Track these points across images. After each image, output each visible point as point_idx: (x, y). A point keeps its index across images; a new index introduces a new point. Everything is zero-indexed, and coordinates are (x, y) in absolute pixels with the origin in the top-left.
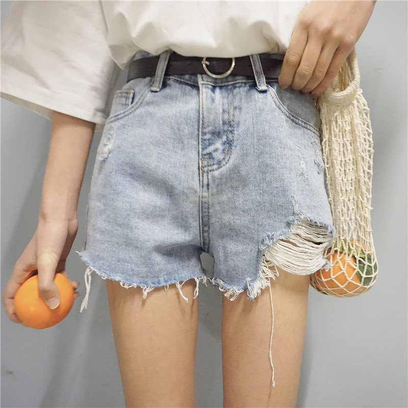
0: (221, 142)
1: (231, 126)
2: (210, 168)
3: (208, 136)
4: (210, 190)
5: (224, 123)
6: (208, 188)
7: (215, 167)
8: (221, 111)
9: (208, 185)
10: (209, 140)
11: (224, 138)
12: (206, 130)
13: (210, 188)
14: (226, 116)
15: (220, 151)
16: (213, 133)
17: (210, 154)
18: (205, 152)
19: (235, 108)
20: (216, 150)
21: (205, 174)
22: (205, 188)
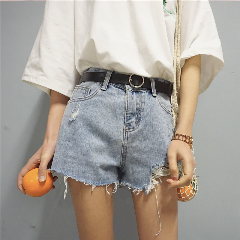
0: (135, 118)
1: (140, 111)
2: (129, 130)
3: (129, 115)
4: (128, 140)
5: (137, 109)
6: (127, 140)
7: (132, 130)
8: (136, 104)
9: (128, 138)
10: (129, 117)
11: (136, 116)
12: (129, 112)
13: (128, 139)
14: (138, 106)
15: (134, 122)
16: (132, 114)
17: (129, 123)
18: (127, 123)
19: (142, 103)
20: (132, 122)
21: (127, 133)
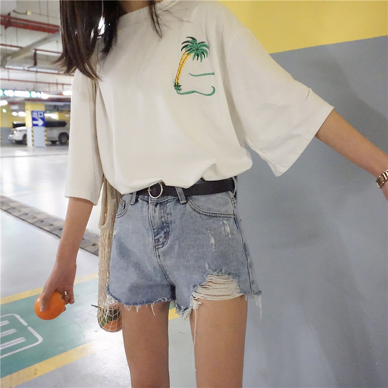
0: (163, 232)
5: (163, 223)
7: (161, 246)
8: (160, 217)
10: (157, 232)
12: (154, 227)
13: (160, 257)
14: (163, 219)
16: (158, 228)
17: (158, 239)
20: (161, 237)
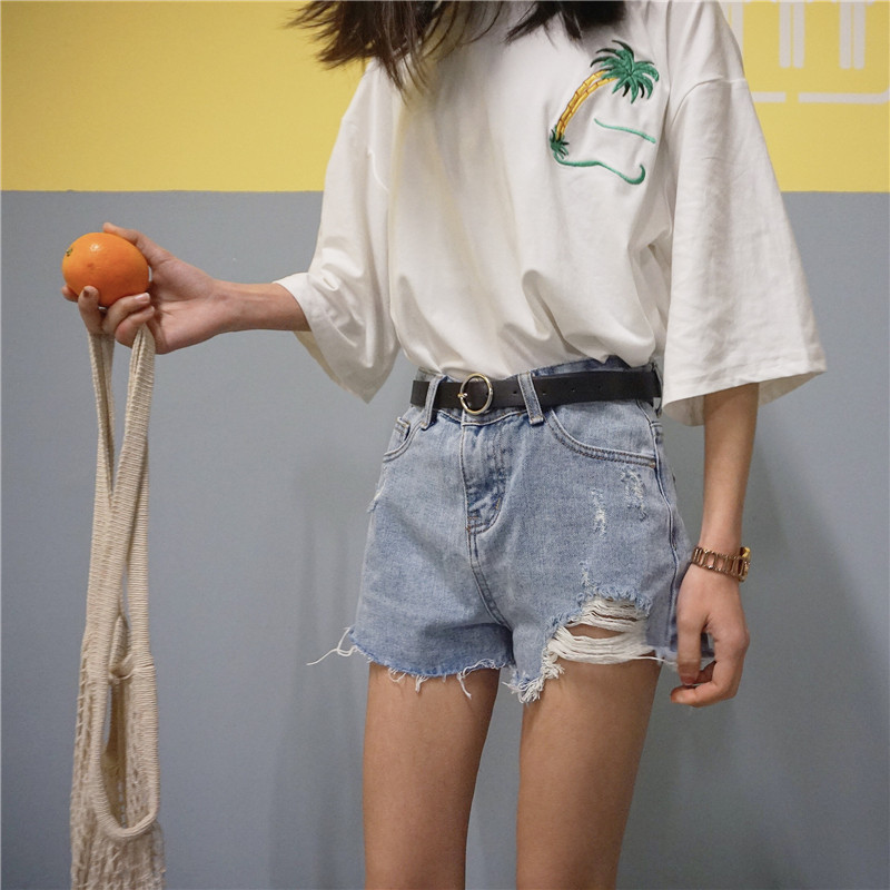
0: (490, 495)
2: (478, 529)
4: (479, 557)
6: (477, 555)
8: (485, 457)
12: (470, 483)
14: (492, 463)
18: (471, 509)
20: (484, 506)
22: (473, 555)
